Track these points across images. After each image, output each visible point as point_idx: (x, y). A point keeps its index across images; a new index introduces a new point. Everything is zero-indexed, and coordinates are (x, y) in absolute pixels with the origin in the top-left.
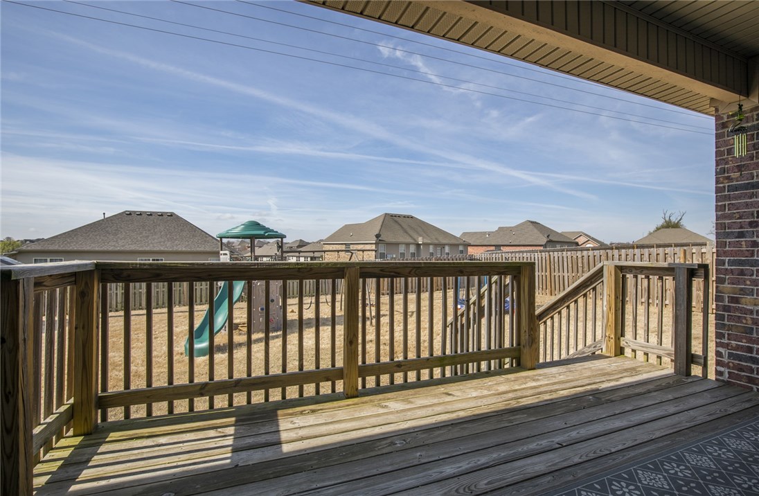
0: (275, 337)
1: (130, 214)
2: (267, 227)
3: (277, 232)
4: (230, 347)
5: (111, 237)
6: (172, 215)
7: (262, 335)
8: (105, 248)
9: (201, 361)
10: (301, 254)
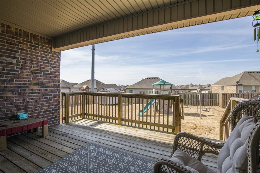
0: (165, 116)
1: (148, 78)
2: (166, 82)
3: (170, 83)
4: (151, 116)
5: (143, 85)
6: (158, 78)
7: (162, 115)
8: (141, 88)
9: (141, 118)
10: (204, 90)
